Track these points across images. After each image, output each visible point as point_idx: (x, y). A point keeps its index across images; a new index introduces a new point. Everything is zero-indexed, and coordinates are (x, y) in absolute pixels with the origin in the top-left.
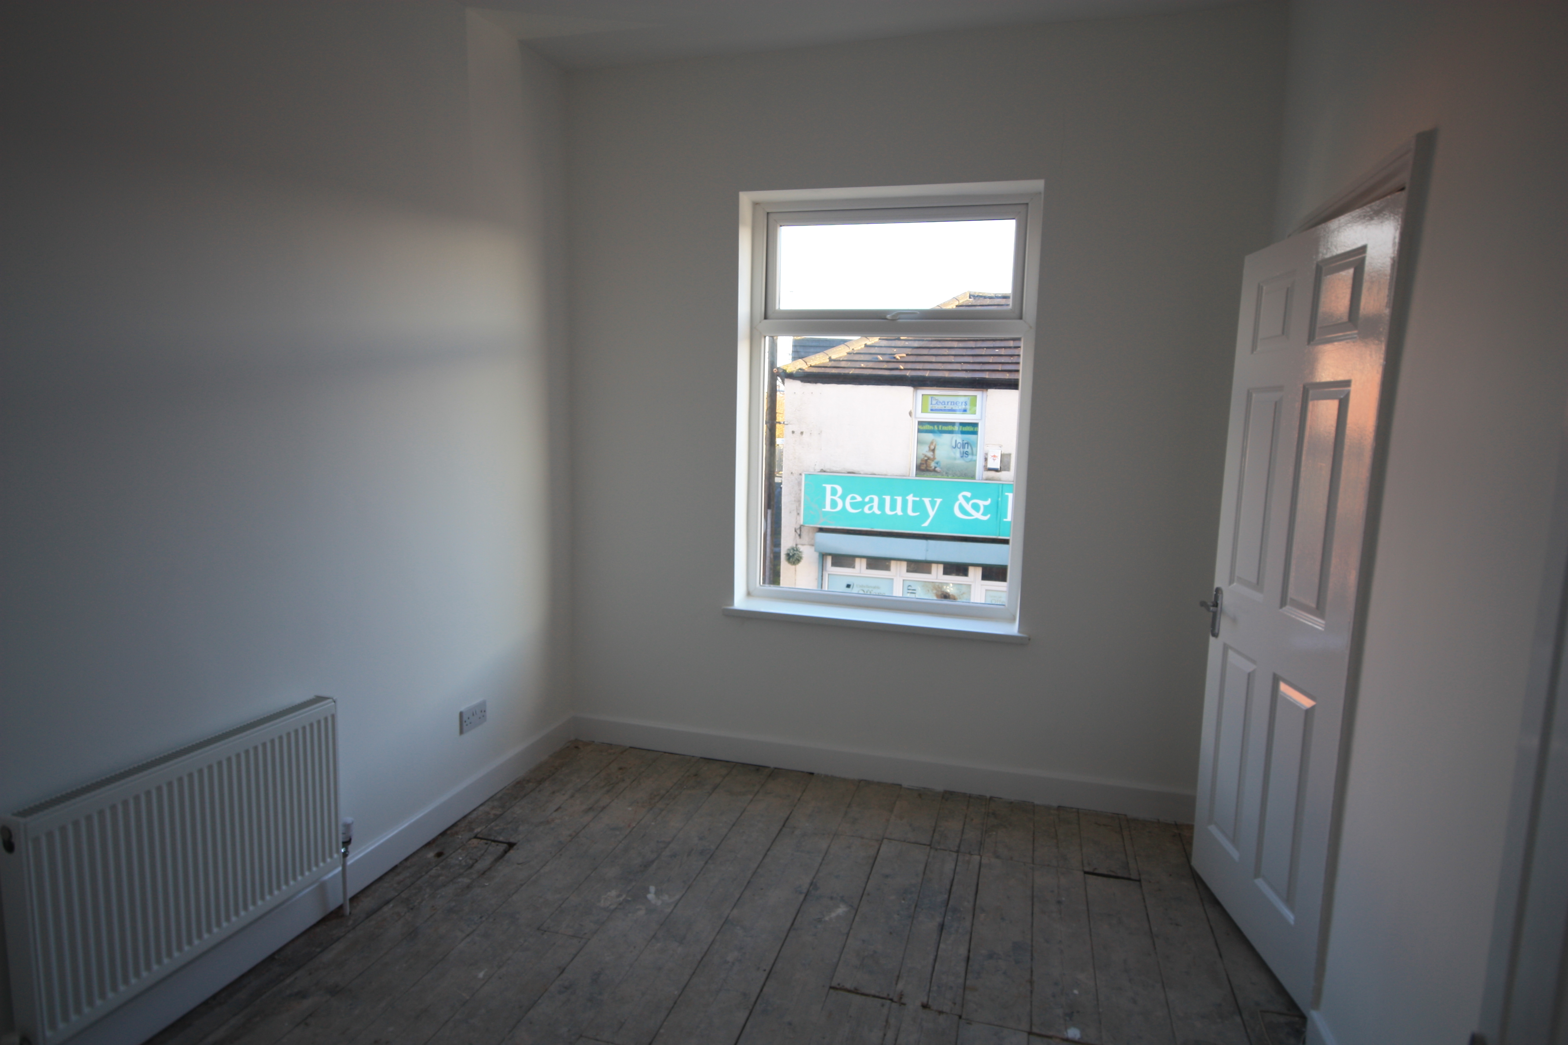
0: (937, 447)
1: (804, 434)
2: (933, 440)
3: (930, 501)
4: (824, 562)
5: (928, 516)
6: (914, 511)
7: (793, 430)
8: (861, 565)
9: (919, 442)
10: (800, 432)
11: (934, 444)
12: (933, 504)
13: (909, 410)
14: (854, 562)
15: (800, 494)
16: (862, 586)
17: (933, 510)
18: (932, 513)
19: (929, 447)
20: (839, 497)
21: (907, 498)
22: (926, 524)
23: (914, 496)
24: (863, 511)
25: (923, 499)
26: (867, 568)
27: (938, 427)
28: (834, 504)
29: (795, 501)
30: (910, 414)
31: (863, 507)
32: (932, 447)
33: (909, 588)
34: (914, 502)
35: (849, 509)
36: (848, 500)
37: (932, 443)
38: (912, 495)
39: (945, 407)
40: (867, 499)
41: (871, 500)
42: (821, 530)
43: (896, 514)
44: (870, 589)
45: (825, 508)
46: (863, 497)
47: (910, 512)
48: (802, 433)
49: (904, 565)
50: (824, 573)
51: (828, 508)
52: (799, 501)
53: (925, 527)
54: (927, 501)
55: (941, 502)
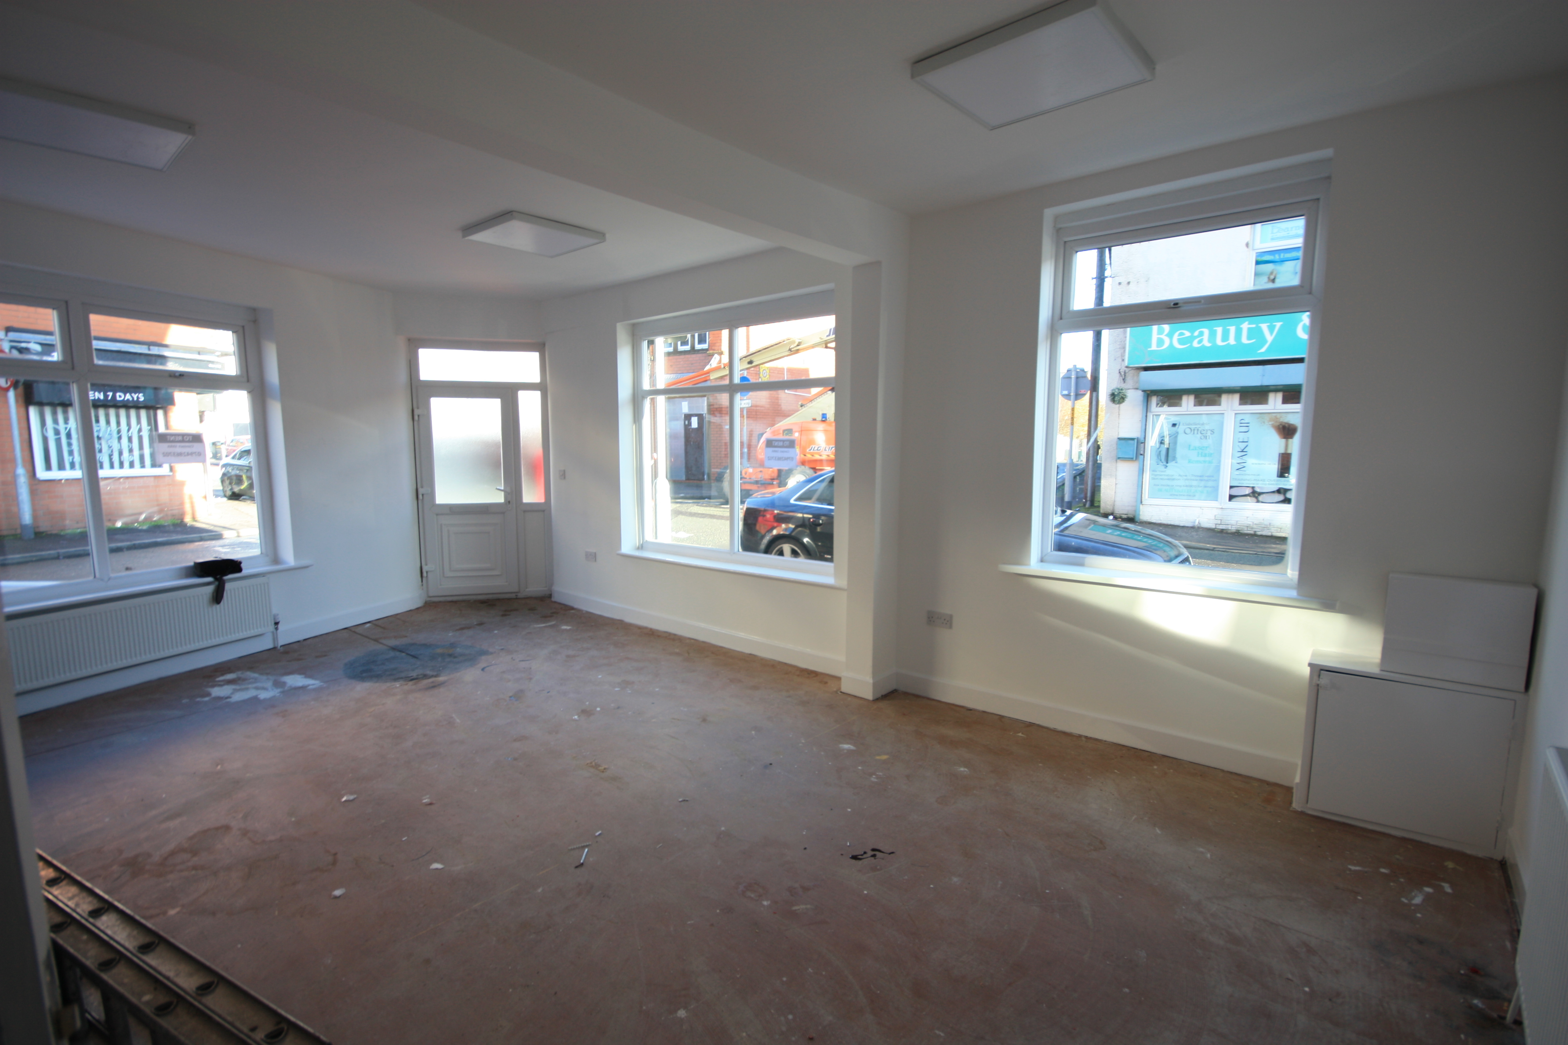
0: (1278, 276)
1: (1131, 284)
2: (1273, 269)
3: (1268, 326)
4: (1149, 403)
5: (1265, 341)
6: (1249, 338)
7: (1120, 282)
8: (1188, 402)
9: (1257, 274)
10: (1127, 282)
11: (1274, 274)
12: (1271, 329)
13: (1246, 242)
14: (1180, 398)
15: (1125, 341)
16: (1189, 424)
17: (1271, 333)
18: (1269, 338)
19: (1269, 278)
20: (1165, 335)
21: (1241, 326)
22: (1263, 350)
23: (1249, 324)
24: (1191, 345)
25: (1260, 325)
26: (1195, 406)
27: (1280, 256)
28: (1160, 342)
29: (1120, 348)
30: (1247, 245)
31: (1191, 342)
32: (1272, 277)
33: (1242, 421)
34: (1249, 329)
35: (1177, 345)
36: (1176, 337)
37: (1272, 273)
38: (1247, 323)
39: (1288, 233)
40: (1196, 333)
41: (1201, 334)
42: (1146, 369)
43: (1229, 343)
44: (1198, 426)
45: (1150, 347)
46: (1192, 332)
47: (1244, 340)
48: (1129, 283)
49: (1237, 397)
50: (1148, 414)
51: (1154, 347)
52: (1124, 348)
53: (1262, 353)
54: (1264, 327)
55: (1281, 325)
